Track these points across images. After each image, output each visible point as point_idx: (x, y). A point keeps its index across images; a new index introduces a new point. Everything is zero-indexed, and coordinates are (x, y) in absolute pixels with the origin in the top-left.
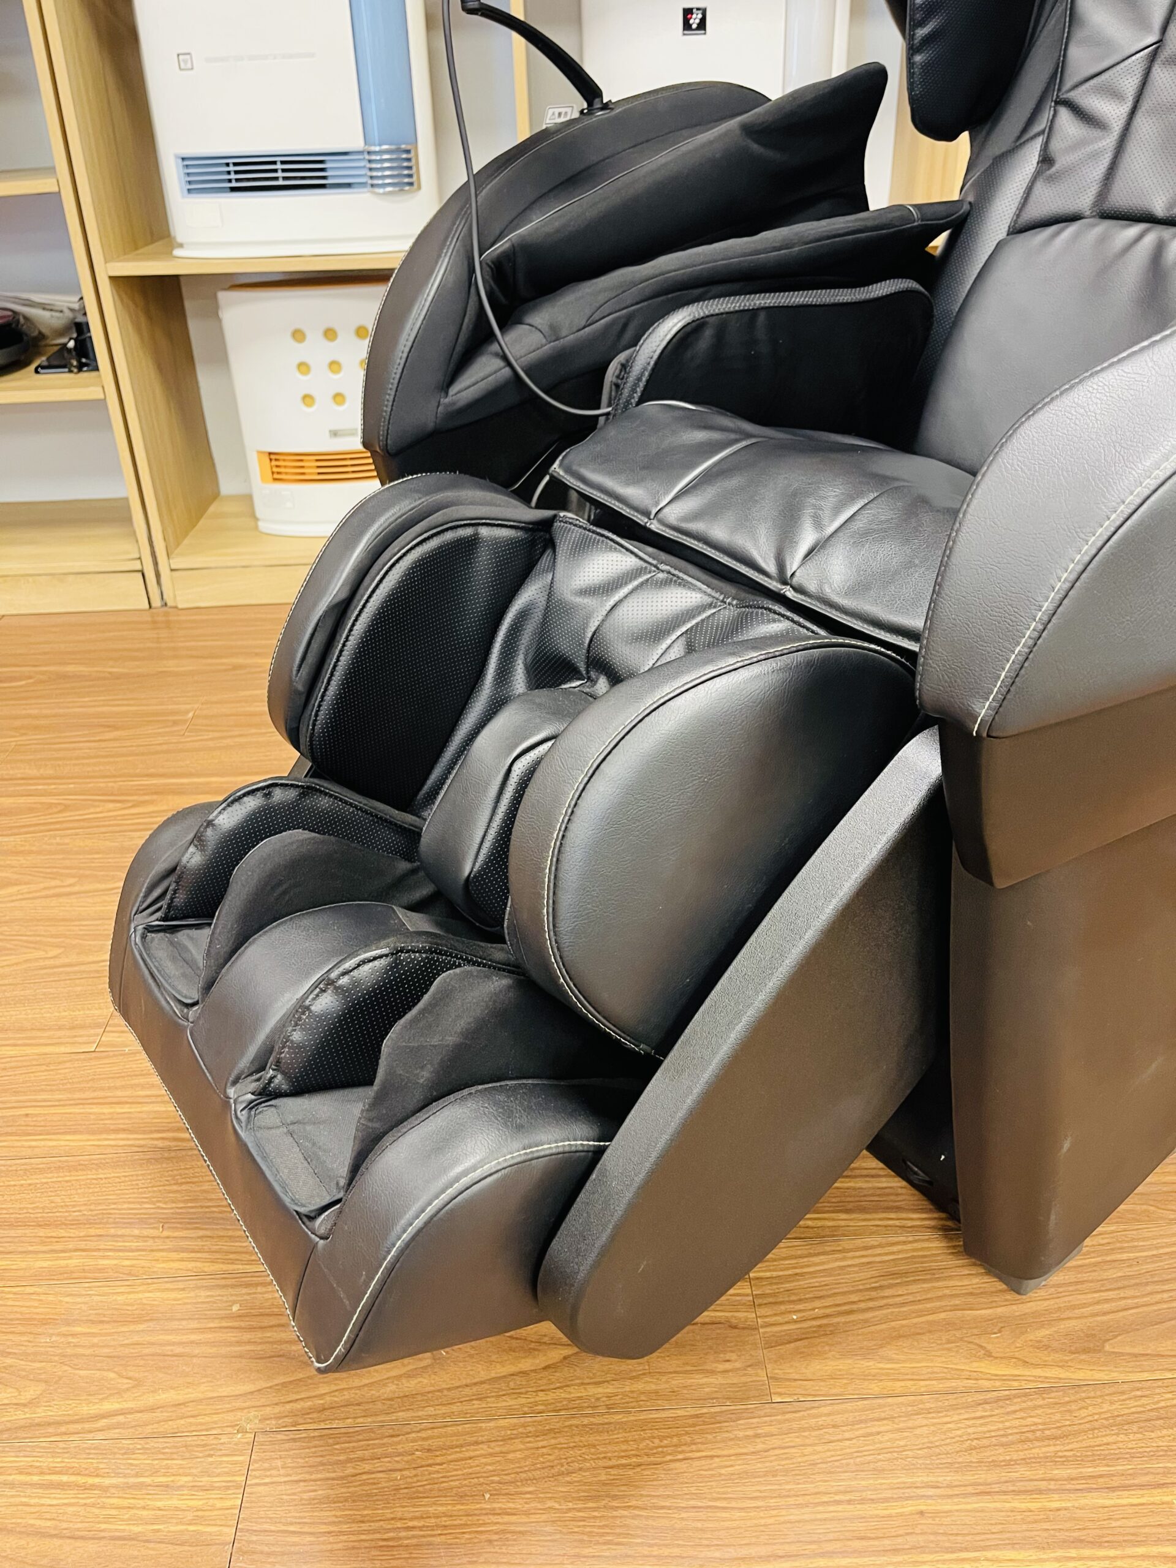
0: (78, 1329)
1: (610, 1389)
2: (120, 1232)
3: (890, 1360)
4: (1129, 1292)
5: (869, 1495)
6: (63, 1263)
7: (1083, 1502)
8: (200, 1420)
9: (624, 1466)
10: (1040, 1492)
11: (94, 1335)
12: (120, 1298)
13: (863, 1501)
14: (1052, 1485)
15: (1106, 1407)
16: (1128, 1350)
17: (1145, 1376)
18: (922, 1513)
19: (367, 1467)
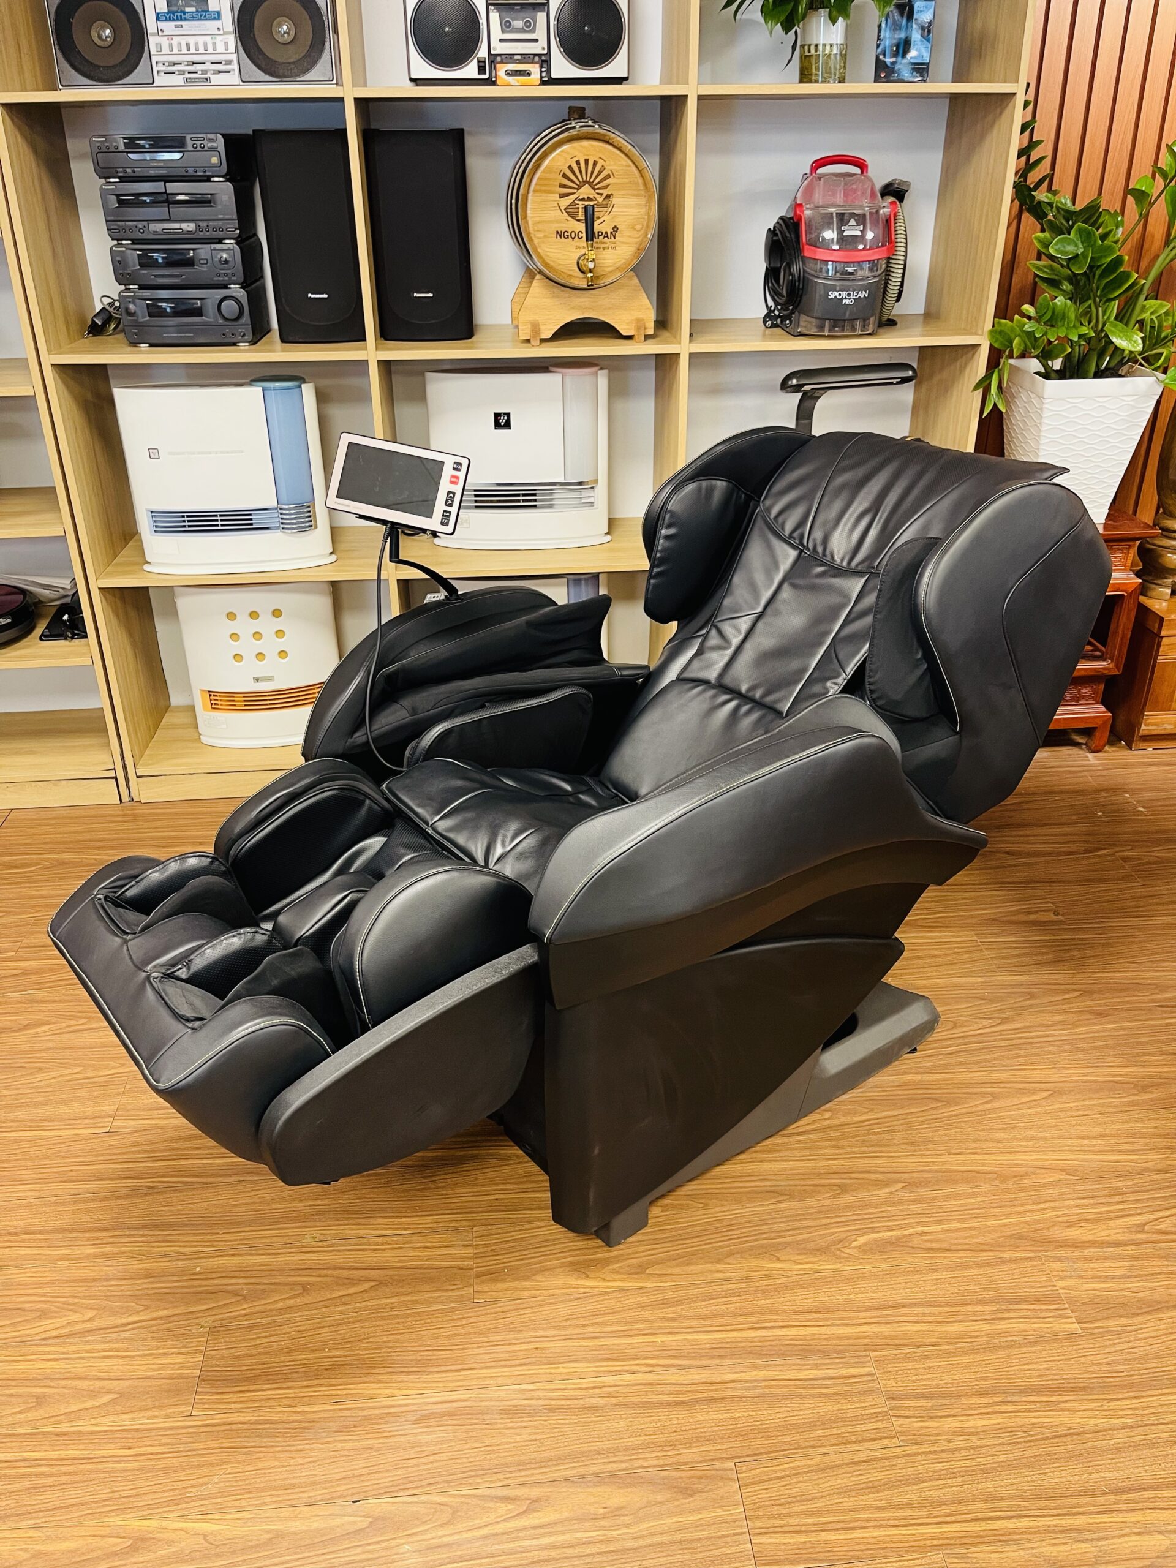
0: (112, 1283)
1: (393, 1300)
2: (132, 1233)
3: (537, 1281)
4: (666, 1245)
5: (513, 1341)
6: (102, 1250)
7: (615, 1342)
8: (181, 1323)
9: (396, 1334)
10: (596, 1338)
11: (121, 1285)
12: (134, 1267)
13: (510, 1344)
14: (602, 1335)
15: (638, 1299)
16: (657, 1272)
17: (662, 1284)
18: (537, 1348)
19: (266, 1340)
